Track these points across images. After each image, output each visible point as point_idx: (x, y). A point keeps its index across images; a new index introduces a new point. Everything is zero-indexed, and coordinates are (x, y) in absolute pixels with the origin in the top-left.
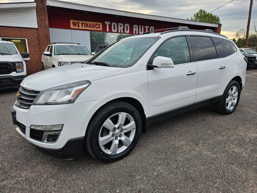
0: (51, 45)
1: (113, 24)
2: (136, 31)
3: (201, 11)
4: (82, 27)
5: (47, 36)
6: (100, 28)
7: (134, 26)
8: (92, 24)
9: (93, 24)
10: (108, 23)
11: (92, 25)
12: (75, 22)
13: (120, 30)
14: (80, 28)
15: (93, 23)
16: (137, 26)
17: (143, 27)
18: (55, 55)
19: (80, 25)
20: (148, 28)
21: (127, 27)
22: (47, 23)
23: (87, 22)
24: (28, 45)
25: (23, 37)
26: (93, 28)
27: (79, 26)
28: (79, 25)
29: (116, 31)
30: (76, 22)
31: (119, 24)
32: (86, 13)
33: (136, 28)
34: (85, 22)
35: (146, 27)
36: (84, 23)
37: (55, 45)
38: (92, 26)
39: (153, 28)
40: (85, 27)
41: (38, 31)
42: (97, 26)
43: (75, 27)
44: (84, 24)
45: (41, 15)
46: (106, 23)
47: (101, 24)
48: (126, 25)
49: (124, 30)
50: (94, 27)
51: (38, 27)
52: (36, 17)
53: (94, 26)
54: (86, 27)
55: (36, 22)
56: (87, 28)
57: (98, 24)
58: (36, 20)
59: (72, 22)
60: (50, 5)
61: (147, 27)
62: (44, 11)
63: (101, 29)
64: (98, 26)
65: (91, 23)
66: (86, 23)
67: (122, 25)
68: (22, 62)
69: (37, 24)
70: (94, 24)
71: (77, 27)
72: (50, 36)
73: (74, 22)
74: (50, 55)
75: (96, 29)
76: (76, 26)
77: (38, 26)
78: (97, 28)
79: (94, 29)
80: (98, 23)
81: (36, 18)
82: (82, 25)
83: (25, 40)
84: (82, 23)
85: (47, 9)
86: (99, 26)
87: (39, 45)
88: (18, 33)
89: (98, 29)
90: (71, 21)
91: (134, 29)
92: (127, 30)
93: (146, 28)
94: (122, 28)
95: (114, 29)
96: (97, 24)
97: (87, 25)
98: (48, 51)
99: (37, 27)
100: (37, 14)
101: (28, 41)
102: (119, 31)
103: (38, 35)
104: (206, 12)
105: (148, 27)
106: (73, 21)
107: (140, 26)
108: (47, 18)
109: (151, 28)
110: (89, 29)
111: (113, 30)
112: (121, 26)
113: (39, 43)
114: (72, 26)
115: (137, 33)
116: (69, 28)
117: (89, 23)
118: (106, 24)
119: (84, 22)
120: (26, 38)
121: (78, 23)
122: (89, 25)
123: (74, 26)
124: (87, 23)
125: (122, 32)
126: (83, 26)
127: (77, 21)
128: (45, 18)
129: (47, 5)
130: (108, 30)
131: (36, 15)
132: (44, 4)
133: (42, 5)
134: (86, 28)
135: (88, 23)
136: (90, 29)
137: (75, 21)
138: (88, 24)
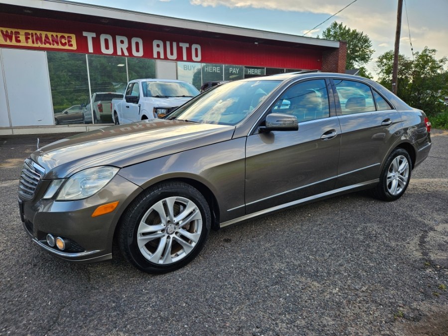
1: (103, 37)
2: (158, 53)
3: (336, 24)
4: (27, 42)
6: (71, 45)
7: (155, 43)
8: (52, 36)
9: (55, 36)
10: (90, 36)
11: (50, 39)
12: (9, 32)
13: (122, 49)
14: (23, 44)
15: (54, 34)
16: (161, 43)
17: (175, 44)
19: (22, 38)
20: (187, 48)
21: (137, 44)
23: (38, 33)
26: (53, 45)
27: (19, 41)
28: (19, 37)
29: (110, 51)
30: (12, 32)
31: (119, 38)
32: (28, 11)
33: (158, 46)
34: (34, 32)
35: (181, 45)
36: (32, 34)
38: (53, 41)
39: (199, 47)
40: (33, 42)
42: (63, 41)
43: (8, 43)
44: (32, 36)
46: (85, 34)
47: (73, 37)
48: (134, 40)
49: (129, 49)
50: (57, 43)
53: (55, 41)
54: (37, 43)
56: (39, 45)
57: (66, 37)
59: (2, 31)
61: (184, 46)
63: (75, 47)
64: (67, 41)
65: (49, 34)
66: (36, 34)
67: (126, 40)
70: (57, 36)
71: (14, 43)
73: (7, 32)
75: (60, 47)
76: (11, 40)
78: (64, 44)
79: (56, 46)
80: (66, 35)
82: (27, 39)
84: (27, 34)
86: (69, 41)
89: (67, 47)
91: (155, 50)
92: (138, 50)
93: (182, 48)
94: (126, 45)
95: (107, 47)
96: (63, 37)
97: (39, 39)
102: (119, 53)
104: (345, 27)
105: (187, 45)
106: (5, 29)
107: (168, 44)
109: (194, 47)
110: (43, 46)
111: (103, 50)
112: (122, 42)
114: (1, 41)
115: (162, 56)
117: (44, 34)
118: (86, 38)
119: (30, 32)
121: (18, 33)
122: (43, 39)
123: (6, 41)
125: (126, 53)
126: (30, 41)
127: (14, 30)
130: (91, 50)
134: (35, 45)
135: (41, 34)
136: (48, 46)
137: (9, 30)
138: (41, 37)
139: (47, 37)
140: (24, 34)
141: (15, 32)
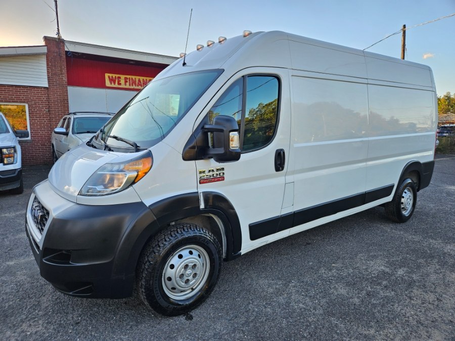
0: (68, 116)
4: (126, 85)
5: (64, 99)
8: (143, 79)
11: (142, 82)
12: (114, 77)
14: (123, 86)
15: (145, 78)
18: (73, 134)
19: (122, 81)
22: (65, 79)
23: (134, 77)
24: (29, 115)
25: (21, 102)
27: (119, 84)
28: (120, 81)
30: (115, 77)
34: (131, 77)
37: (75, 116)
38: (143, 84)
40: (130, 85)
41: (48, 91)
43: (113, 85)
44: (129, 80)
45: (55, 66)
51: (49, 85)
52: (46, 68)
53: (145, 84)
54: (132, 85)
55: (46, 77)
56: (134, 87)
58: (46, 74)
59: (109, 77)
60: (70, 50)
62: (61, 60)
65: (141, 78)
66: (132, 79)
68: (14, 147)
69: (47, 80)
70: (146, 80)
71: (116, 85)
72: (69, 100)
73: (112, 77)
74: (66, 134)
76: (115, 83)
77: (49, 83)
81: (46, 71)
82: (126, 82)
83: (24, 106)
84: (126, 79)
85: (65, 56)
87: (50, 114)
88: (14, 95)
90: (107, 75)
97: (134, 82)
98: (62, 126)
99: (47, 86)
100: (48, 65)
101: (29, 108)
103: (48, 98)
106: (111, 75)
108: (65, 71)
110: (137, 87)
113: (49, 111)
114: (108, 83)
116: (103, 86)
117: (137, 78)
119: (128, 77)
120: (27, 103)
121: (119, 78)
123: (111, 84)
124: (134, 79)
126: (128, 84)
127: (117, 76)
128: (61, 71)
129: (66, 49)
131: (45, 65)
132: (59, 49)
133: (56, 50)
134: (131, 87)
136: (139, 87)
137: (114, 76)
138: (136, 81)
139: (139, 81)
140: (124, 78)
141: (118, 77)
